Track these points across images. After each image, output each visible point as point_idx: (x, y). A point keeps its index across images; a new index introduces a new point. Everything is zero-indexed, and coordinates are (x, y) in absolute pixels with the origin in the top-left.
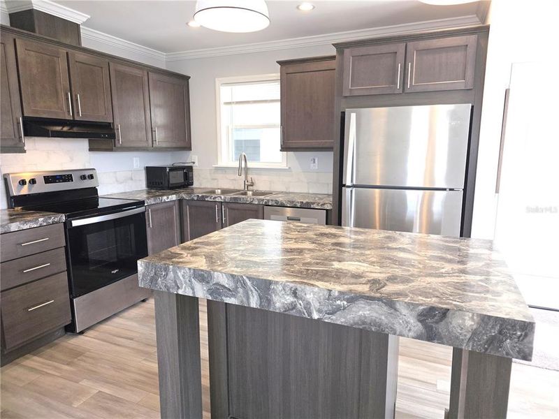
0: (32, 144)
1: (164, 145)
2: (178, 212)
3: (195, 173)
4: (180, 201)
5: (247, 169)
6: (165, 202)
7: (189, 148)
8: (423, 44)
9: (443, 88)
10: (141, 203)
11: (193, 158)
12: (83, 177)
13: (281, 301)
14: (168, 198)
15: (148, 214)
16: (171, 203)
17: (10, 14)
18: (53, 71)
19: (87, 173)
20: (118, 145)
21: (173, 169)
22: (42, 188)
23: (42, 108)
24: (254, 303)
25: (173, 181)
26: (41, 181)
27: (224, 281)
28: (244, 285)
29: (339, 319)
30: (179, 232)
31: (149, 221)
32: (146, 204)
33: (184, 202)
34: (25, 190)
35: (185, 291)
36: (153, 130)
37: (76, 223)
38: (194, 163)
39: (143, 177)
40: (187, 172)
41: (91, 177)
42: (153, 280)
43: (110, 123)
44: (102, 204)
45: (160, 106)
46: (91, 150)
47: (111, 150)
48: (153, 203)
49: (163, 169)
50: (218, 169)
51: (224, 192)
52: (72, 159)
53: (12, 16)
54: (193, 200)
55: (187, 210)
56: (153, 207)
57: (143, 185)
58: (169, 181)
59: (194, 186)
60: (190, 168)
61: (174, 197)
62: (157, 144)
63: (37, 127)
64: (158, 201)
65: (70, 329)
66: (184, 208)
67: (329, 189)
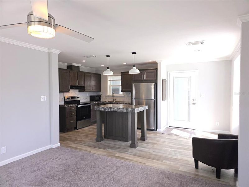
0: (71, 91)
1: (95, 90)
3: (102, 97)
5: (114, 96)
7: (100, 91)
8: (147, 71)
9: (150, 79)
11: (101, 93)
12: (77, 98)
13: (112, 110)
14: (95, 103)
15: (91, 106)
17: (67, 66)
18: (75, 76)
19: (78, 97)
21: (96, 96)
22: (70, 100)
23: (73, 84)
24: (109, 110)
25: (96, 99)
26: (70, 98)
27: (106, 108)
28: (108, 108)
29: (118, 111)
32: (90, 104)
34: (68, 100)
35: (101, 110)
36: (92, 87)
37: (78, 106)
38: (101, 95)
39: (89, 98)
40: (100, 97)
42: (97, 109)
43: (84, 86)
44: (80, 103)
45: (94, 81)
46: (79, 92)
47: (84, 92)
48: (92, 103)
49: (94, 96)
50: (107, 96)
51: (108, 101)
52: (75, 94)
53: (68, 66)
57: (89, 100)
59: (101, 100)
61: (97, 102)
62: (93, 90)
63: (73, 87)
65: (76, 128)
67: (131, 101)
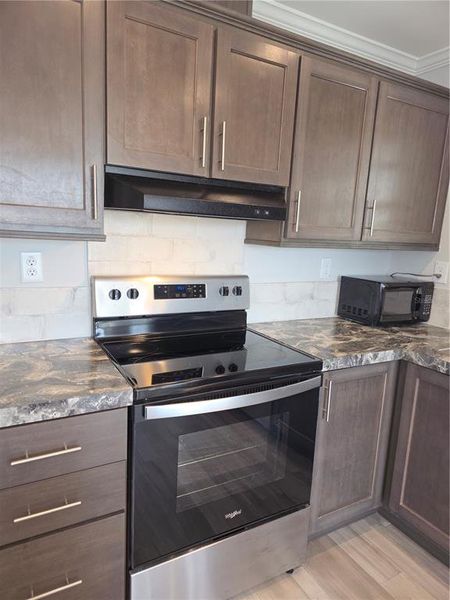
1: (384, 238)
2: (391, 385)
4: (402, 365)
6: (368, 365)
7: (434, 246)
10: (313, 368)
11: (439, 267)
12: (224, 291)
14: (375, 356)
15: (327, 390)
16: (381, 369)
19: (233, 284)
20: (290, 234)
21: (394, 287)
25: (388, 308)
30: (386, 430)
31: (325, 406)
32: (324, 369)
33: (411, 370)
36: (369, 205)
38: (439, 276)
39: (334, 293)
40: (420, 294)
41: (238, 291)
43: (282, 189)
46: (248, 241)
47: (277, 243)
48: (340, 365)
49: (374, 285)
54: (435, 370)
55: (414, 387)
56: (339, 377)
58: (381, 309)
59: (431, 322)
60: (429, 288)
61: (389, 355)
62: (369, 236)
64: (353, 363)
66: (409, 380)
